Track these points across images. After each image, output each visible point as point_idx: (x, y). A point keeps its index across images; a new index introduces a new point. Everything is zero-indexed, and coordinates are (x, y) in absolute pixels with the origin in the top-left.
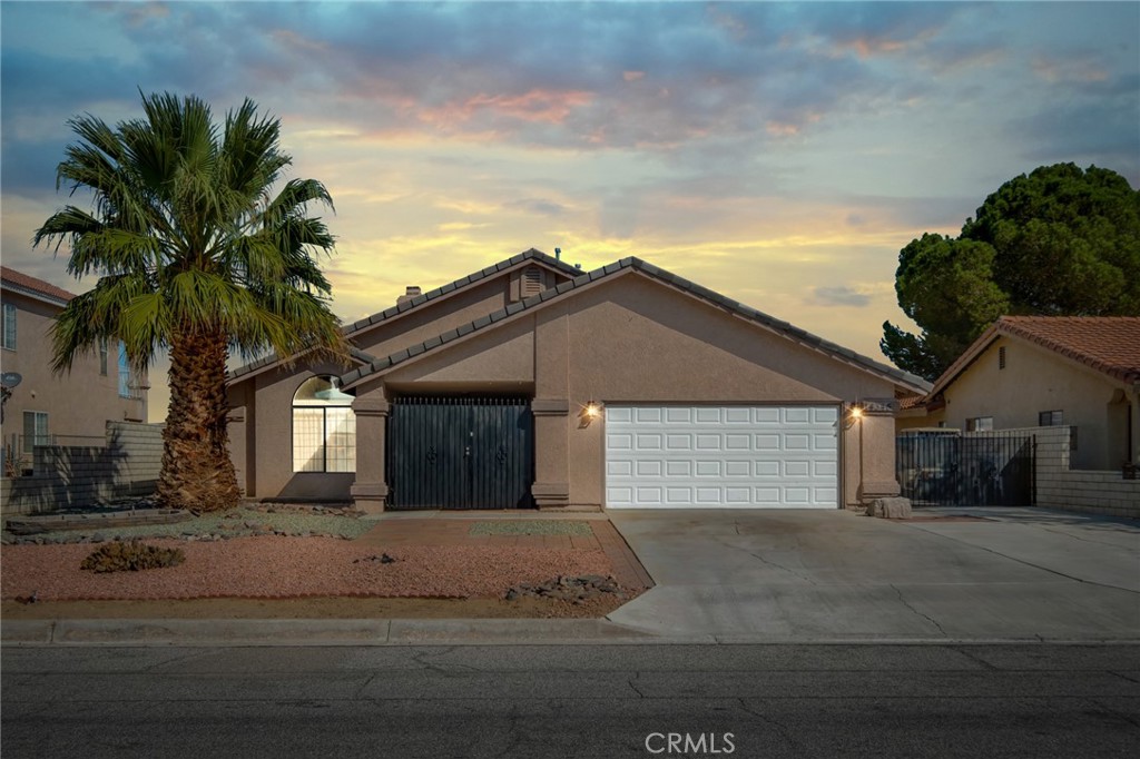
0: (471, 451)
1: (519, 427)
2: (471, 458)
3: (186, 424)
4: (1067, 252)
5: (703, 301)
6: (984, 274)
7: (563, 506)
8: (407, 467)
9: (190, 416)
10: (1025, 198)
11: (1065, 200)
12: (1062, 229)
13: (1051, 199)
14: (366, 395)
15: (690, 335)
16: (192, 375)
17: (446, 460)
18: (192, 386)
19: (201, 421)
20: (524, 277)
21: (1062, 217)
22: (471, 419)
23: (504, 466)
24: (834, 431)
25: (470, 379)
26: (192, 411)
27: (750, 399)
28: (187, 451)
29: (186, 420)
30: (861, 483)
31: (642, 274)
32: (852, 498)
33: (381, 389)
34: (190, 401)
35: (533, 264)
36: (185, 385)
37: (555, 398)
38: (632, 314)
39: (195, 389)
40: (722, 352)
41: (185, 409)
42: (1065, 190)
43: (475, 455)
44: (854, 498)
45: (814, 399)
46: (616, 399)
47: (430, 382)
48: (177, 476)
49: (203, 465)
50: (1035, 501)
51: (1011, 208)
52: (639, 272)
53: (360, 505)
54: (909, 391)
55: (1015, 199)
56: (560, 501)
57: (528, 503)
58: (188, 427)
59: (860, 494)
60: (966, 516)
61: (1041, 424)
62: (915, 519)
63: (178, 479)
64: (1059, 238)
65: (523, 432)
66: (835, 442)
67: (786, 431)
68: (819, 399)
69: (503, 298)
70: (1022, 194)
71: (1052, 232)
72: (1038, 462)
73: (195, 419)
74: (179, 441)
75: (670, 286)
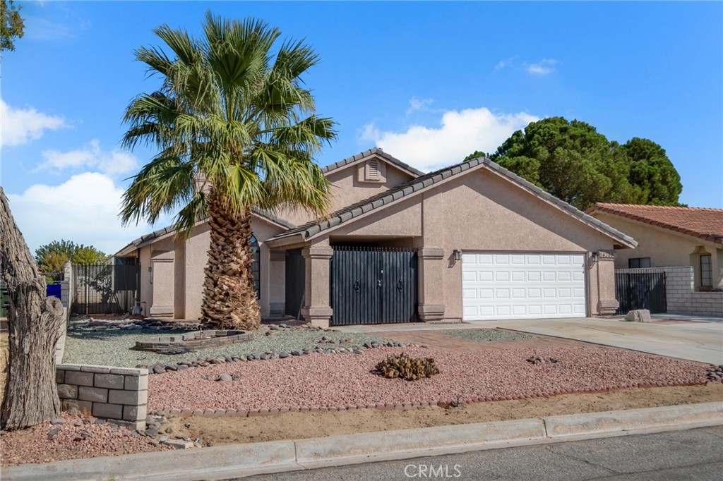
0: (382, 283)
1: (410, 266)
2: (381, 288)
3: (232, 264)
4: (580, 168)
5: (522, 187)
6: (535, 177)
7: (440, 319)
8: (341, 295)
9: (235, 258)
10: (552, 135)
11: (573, 137)
12: (576, 154)
13: (566, 137)
14: (319, 243)
15: (509, 209)
16: (236, 227)
17: (366, 290)
18: (236, 236)
19: (242, 262)
20: (368, 166)
21: (574, 147)
22: (381, 261)
23: (402, 293)
24: (583, 269)
25: (383, 234)
26: (236, 254)
27: (541, 249)
28: (233, 285)
29: (233, 261)
30: (599, 301)
31: (489, 169)
32: (594, 311)
33: (328, 240)
34: (234, 247)
35: (375, 157)
36: (230, 234)
37: (435, 247)
38: (477, 194)
39: (238, 238)
40: (526, 220)
41: (231, 253)
42: (572, 133)
43: (384, 286)
44: (596, 310)
45: (573, 250)
46: (469, 249)
47: (357, 236)
48: (227, 304)
49: (244, 295)
50: (666, 310)
51: (543, 140)
52: (487, 168)
53: (315, 323)
54: (624, 245)
55: (544, 135)
56: (438, 316)
57: (417, 317)
58: (234, 267)
59: (599, 307)
60: (670, 320)
61: (630, 268)
62: (653, 322)
63: (228, 307)
64: (575, 159)
65: (412, 270)
66: (583, 276)
67: (559, 270)
68: (576, 250)
69: (352, 179)
70: (548, 132)
71: (570, 155)
72: (667, 287)
73: (239, 260)
74: (227, 278)
75: (504, 177)
